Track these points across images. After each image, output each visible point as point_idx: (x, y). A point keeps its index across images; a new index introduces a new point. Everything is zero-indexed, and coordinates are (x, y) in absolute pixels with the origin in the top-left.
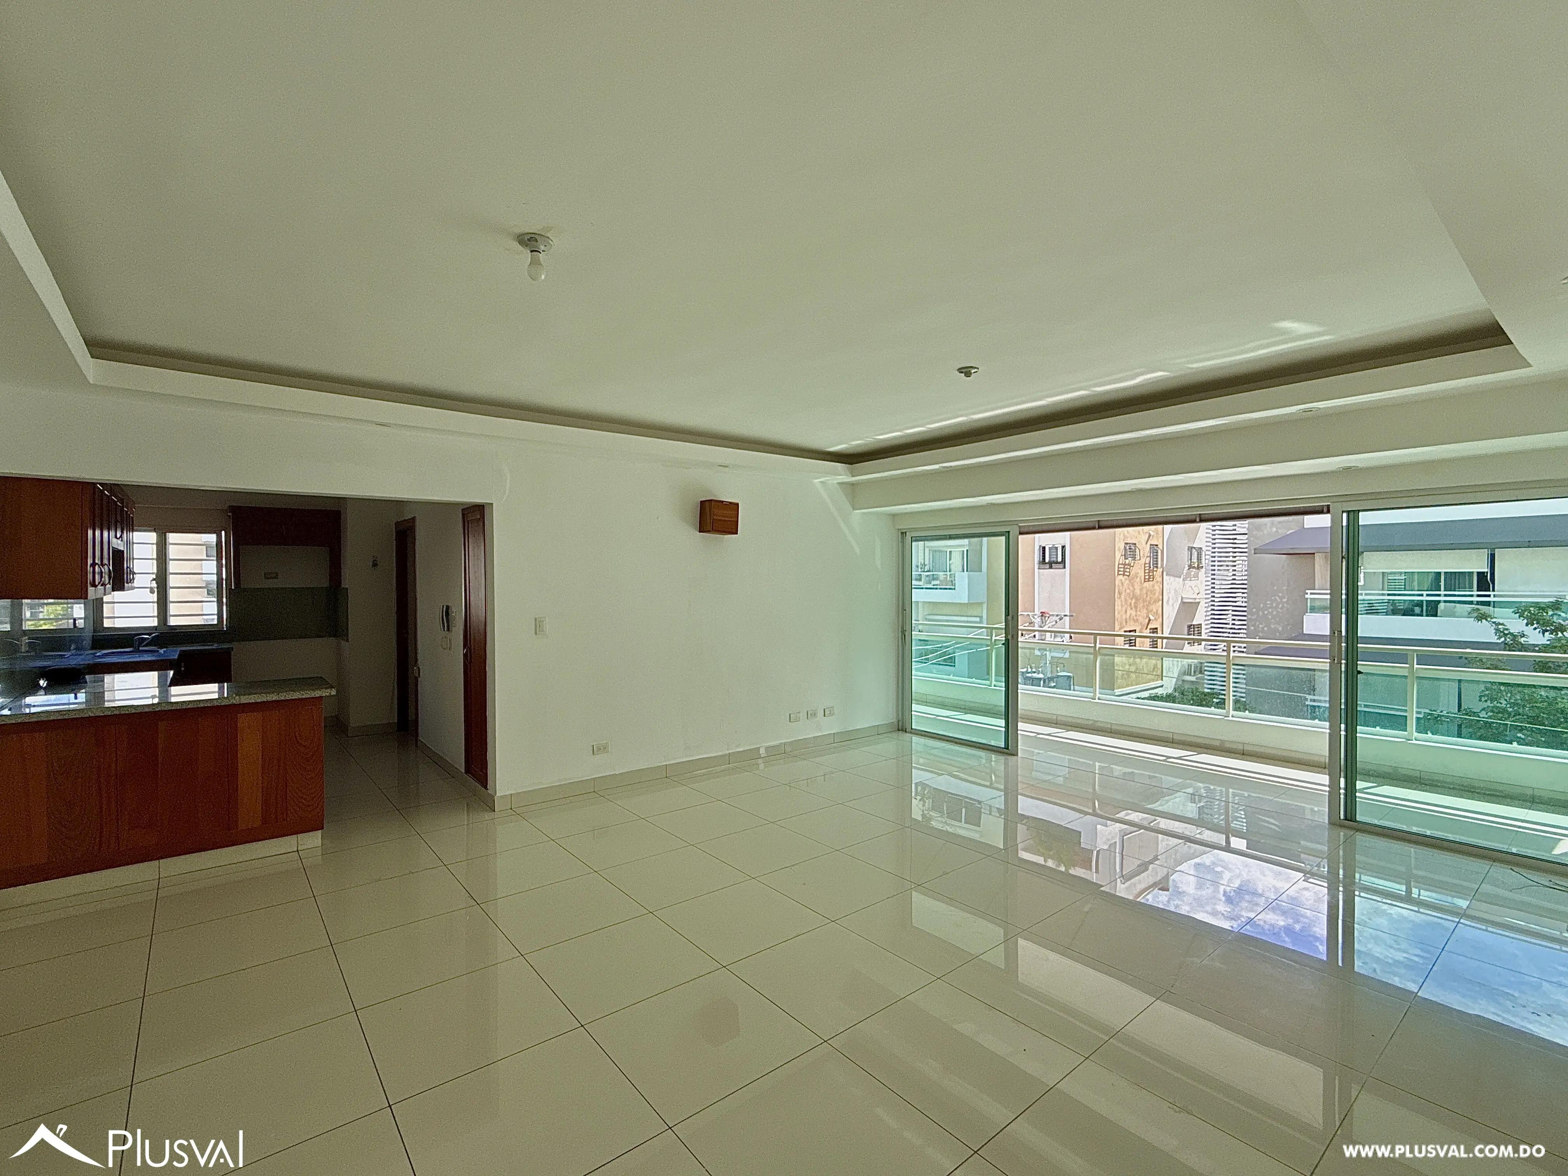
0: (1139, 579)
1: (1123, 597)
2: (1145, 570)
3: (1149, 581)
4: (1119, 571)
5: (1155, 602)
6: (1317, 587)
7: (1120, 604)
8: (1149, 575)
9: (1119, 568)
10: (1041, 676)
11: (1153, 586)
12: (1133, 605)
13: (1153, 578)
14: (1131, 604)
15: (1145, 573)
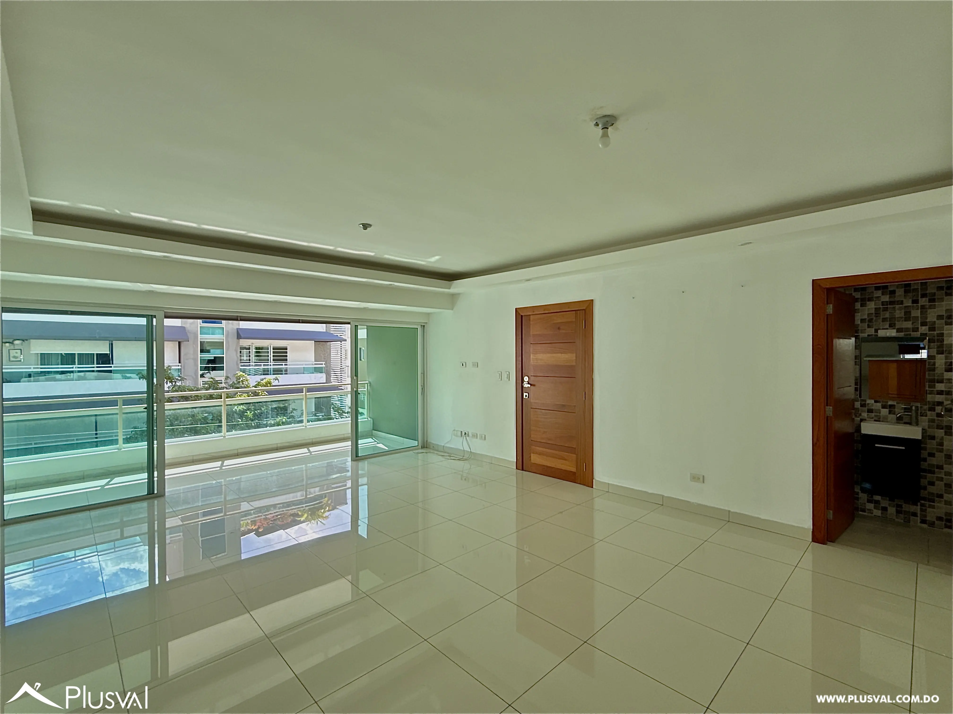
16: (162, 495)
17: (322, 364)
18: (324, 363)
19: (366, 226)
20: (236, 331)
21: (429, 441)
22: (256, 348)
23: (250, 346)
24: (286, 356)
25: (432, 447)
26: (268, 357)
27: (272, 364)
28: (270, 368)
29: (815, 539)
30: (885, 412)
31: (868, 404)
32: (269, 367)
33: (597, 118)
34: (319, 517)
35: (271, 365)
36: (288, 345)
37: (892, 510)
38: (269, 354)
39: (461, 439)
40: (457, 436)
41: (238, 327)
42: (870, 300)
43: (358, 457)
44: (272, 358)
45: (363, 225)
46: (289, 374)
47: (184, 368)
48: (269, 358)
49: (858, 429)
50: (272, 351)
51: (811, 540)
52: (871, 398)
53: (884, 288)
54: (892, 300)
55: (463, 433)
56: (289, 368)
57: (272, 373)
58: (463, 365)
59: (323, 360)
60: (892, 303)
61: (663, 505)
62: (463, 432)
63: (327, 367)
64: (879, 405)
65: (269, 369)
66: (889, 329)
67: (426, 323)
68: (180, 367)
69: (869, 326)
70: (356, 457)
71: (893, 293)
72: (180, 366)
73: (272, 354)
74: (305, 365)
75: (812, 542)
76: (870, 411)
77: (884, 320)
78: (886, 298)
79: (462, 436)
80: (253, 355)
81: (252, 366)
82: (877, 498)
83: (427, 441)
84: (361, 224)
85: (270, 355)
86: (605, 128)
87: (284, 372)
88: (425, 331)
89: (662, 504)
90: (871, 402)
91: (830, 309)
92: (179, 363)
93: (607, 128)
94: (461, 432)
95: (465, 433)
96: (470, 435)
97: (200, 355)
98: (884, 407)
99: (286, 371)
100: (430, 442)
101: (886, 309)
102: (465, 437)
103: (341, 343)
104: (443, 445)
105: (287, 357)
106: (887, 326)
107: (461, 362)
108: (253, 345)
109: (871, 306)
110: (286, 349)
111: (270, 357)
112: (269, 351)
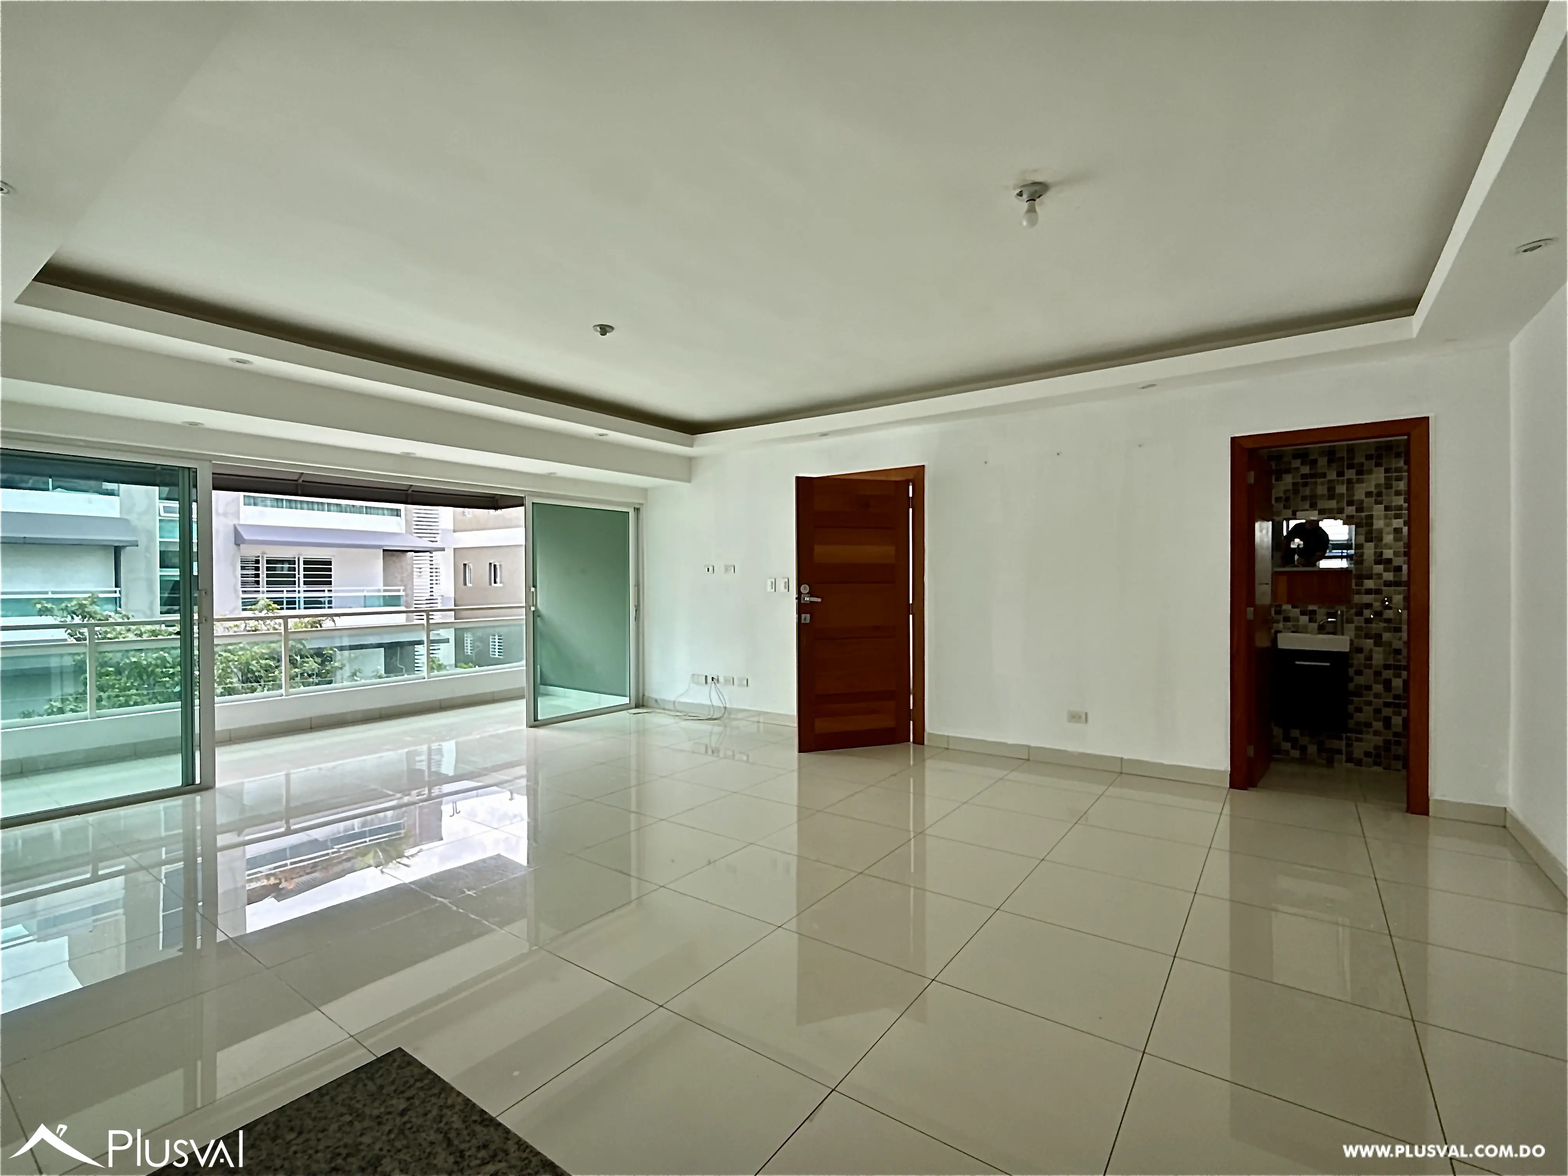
16: (207, 786)
17: (399, 591)
18: (402, 588)
19: (604, 330)
20: (232, 529)
21: (647, 694)
22: (268, 562)
23: (259, 557)
24: (330, 576)
25: (653, 704)
26: (295, 578)
27: (302, 589)
28: (299, 598)
29: (1233, 785)
30: (1304, 619)
31: (1284, 610)
32: (296, 595)
33: (1024, 186)
34: (401, 856)
35: (301, 592)
36: (334, 556)
37: (1312, 749)
38: (297, 573)
39: (707, 688)
40: (698, 684)
41: (236, 522)
42: (1288, 471)
43: (538, 720)
44: (302, 580)
45: (602, 326)
46: (335, 608)
47: (127, 596)
48: (297, 579)
49: (1275, 641)
50: (302, 566)
51: (1228, 786)
52: (1288, 603)
53: (1303, 456)
54: (1313, 472)
55: (710, 680)
56: (335, 597)
57: (302, 605)
58: (708, 571)
59: (399, 583)
60: (1313, 476)
61: (1028, 760)
62: (708, 678)
63: (407, 595)
64: (1297, 611)
65: (297, 600)
66: (1310, 510)
67: (642, 504)
68: (118, 595)
69: (1285, 507)
70: (535, 723)
71: (1314, 462)
72: (118, 592)
73: (302, 572)
74: (368, 591)
75: (1231, 789)
76: (1287, 619)
77: (1304, 498)
78: (1306, 470)
79: (706, 683)
80: (263, 573)
81: (263, 592)
82: (1295, 733)
83: (644, 695)
84: (598, 325)
85: (299, 574)
86: (1032, 200)
87: (327, 605)
88: (640, 517)
89: (1027, 758)
90: (1287, 607)
91: (1251, 477)
92: (116, 586)
93: (1035, 200)
94: (706, 677)
95: (712, 678)
96: (721, 680)
97: (161, 571)
98: (1303, 613)
99: (330, 602)
100: (649, 697)
101: (1305, 484)
102: (713, 684)
103: (431, 555)
104: (673, 699)
105: (331, 578)
106: (1307, 506)
107: (705, 566)
108: (265, 556)
109: (1288, 479)
110: (330, 563)
111: (299, 578)
112: (296, 566)
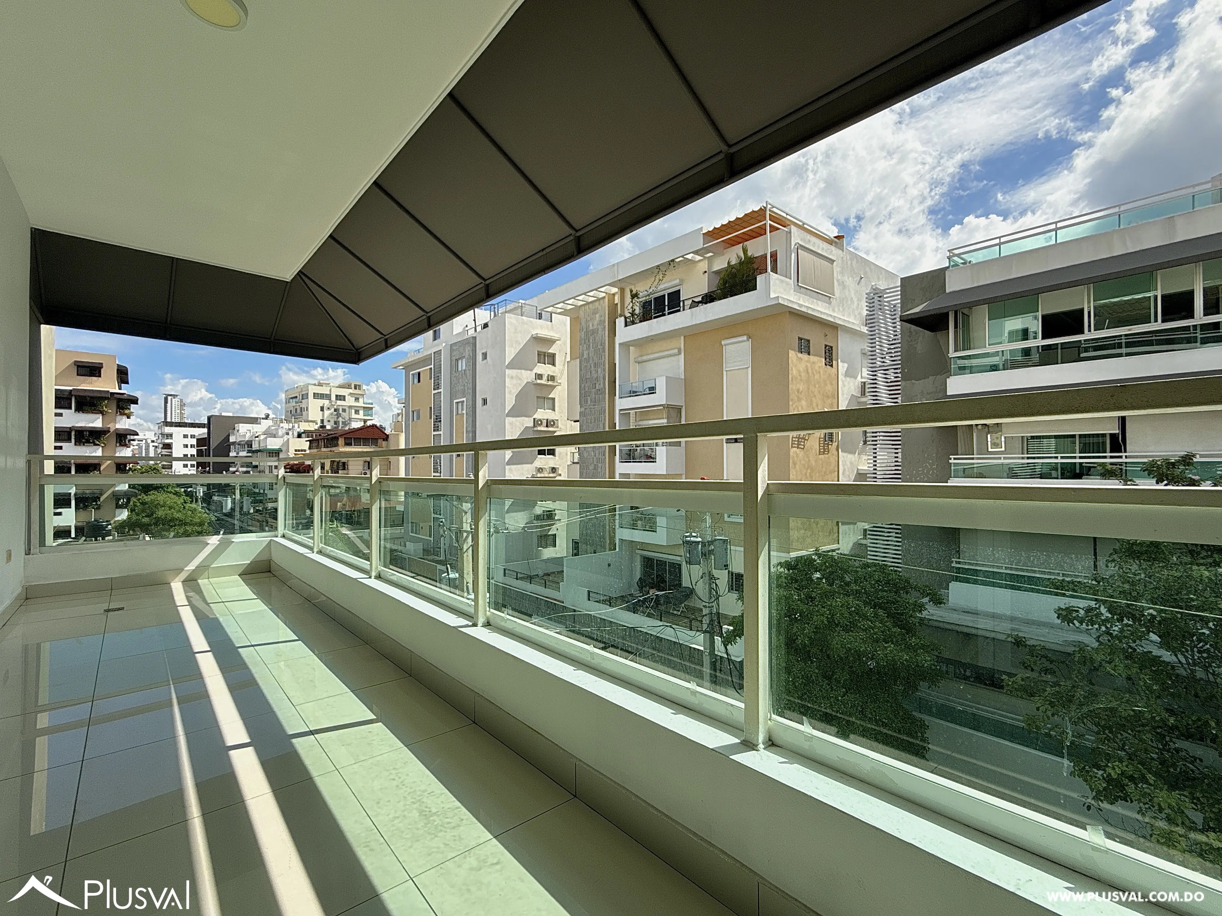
0: (814, 451)
1: (797, 466)
2: (820, 444)
3: (824, 454)
4: (792, 444)
5: (831, 472)
6: (959, 452)
7: (794, 473)
8: (824, 449)
9: (792, 441)
10: (699, 539)
11: (829, 458)
12: (808, 474)
13: (828, 452)
14: (806, 474)
15: (820, 446)
